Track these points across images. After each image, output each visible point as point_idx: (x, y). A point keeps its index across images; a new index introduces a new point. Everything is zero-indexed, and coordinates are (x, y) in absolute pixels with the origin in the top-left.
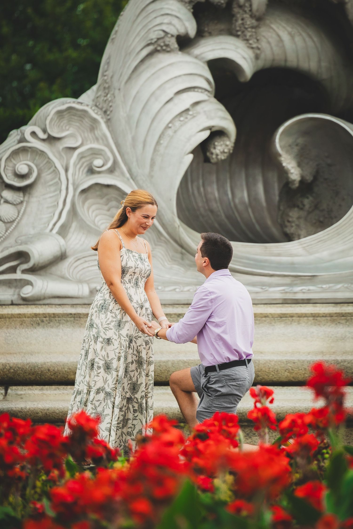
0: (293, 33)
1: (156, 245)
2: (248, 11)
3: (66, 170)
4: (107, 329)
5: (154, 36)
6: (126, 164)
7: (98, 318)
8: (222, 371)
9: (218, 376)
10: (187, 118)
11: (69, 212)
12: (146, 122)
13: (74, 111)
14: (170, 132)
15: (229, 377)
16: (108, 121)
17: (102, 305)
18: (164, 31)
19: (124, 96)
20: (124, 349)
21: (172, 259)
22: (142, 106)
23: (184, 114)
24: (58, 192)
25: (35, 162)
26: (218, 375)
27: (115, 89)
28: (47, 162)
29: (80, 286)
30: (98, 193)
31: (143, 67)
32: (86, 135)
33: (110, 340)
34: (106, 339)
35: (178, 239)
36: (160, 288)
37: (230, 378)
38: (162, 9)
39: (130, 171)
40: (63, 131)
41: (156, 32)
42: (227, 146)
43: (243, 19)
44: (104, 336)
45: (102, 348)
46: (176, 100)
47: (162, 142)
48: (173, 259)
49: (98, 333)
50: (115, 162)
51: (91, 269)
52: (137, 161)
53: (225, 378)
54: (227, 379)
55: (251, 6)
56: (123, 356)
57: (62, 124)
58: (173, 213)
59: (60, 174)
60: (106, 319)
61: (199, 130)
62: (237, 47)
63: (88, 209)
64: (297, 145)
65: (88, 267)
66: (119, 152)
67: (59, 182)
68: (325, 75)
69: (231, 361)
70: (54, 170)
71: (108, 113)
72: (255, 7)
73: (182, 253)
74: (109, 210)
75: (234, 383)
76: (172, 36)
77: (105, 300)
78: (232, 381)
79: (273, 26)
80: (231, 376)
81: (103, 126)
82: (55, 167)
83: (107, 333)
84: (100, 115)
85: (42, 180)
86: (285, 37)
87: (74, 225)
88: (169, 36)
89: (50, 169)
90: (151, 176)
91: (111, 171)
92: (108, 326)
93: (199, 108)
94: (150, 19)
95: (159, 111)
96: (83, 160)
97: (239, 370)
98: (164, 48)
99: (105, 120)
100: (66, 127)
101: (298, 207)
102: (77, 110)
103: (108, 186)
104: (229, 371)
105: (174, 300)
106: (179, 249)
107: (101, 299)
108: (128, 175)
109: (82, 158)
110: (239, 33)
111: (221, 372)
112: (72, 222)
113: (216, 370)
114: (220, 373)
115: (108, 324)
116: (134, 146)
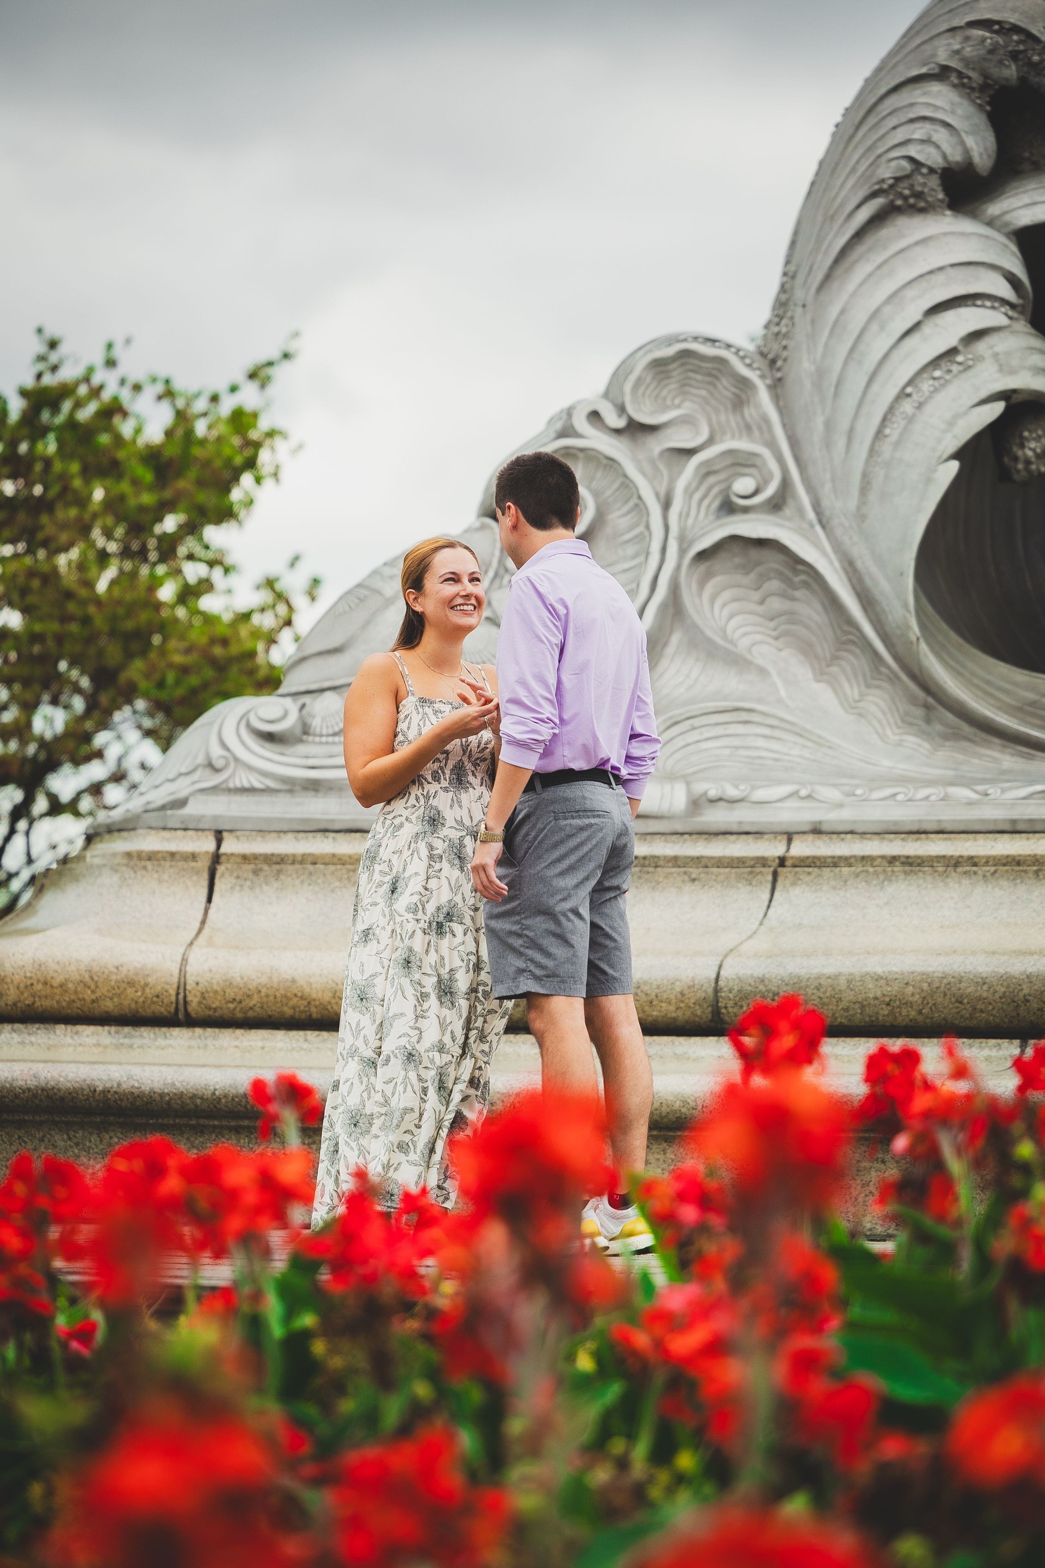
1: (868, 686)
3: (666, 505)
5: (886, 172)
6: (810, 488)
10: (949, 371)
11: (663, 608)
12: (857, 380)
13: (696, 362)
14: (907, 407)
16: (777, 387)
18: (911, 159)
19: (813, 322)
21: (903, 721)
22: (849, 344)
23: (944, 364)
24: (642, 558)
25: (594, 484)
27: (795, 305)
28: (622, 484)
29: (667, 787)
30: (737, 560)
31: (860, 249)
32: (723, 418)
35: (916, 670)
36: (859, 792)
38: (912, 105)
39: (817, 506)
40: (665, 408)
41: (894, 164)
46: (927, 329)
47: (887, 431)
48: (906, 721)
50: (786, 484)
51: (704, 745)
52: (833, 480)
57: (664, 393)
58: (906, 606)
59: (648, 515)
61: (976, 400)
63: (713, 598)
65: (699, 741)
66: (797, 459)
67: (646, 533)
70: (636, 505)
71: (779, 363)
73: (927, 707)
74: (762, 602)
76: (932, 170)
81: (764, 396)
82: (640, 498)
84: (759, 369)
85: (608, 530)
87: (676, 638)
88: (924, 171)
89: (626, 502)
90: (861, 517)
91: (776, 505)
93: (981, 347)
94: (882, 131)
95: (886, 356)
96: (712, 480)
98: (912, 201)
99: (769, 381)
100: (673, 399)
102: (703, 358)
103: (761, 543)
105: (888, 822)
106: (921, 694)
108: (811, 515)
109: (708, 474)
112: (671, 632)
116: (828, 444)
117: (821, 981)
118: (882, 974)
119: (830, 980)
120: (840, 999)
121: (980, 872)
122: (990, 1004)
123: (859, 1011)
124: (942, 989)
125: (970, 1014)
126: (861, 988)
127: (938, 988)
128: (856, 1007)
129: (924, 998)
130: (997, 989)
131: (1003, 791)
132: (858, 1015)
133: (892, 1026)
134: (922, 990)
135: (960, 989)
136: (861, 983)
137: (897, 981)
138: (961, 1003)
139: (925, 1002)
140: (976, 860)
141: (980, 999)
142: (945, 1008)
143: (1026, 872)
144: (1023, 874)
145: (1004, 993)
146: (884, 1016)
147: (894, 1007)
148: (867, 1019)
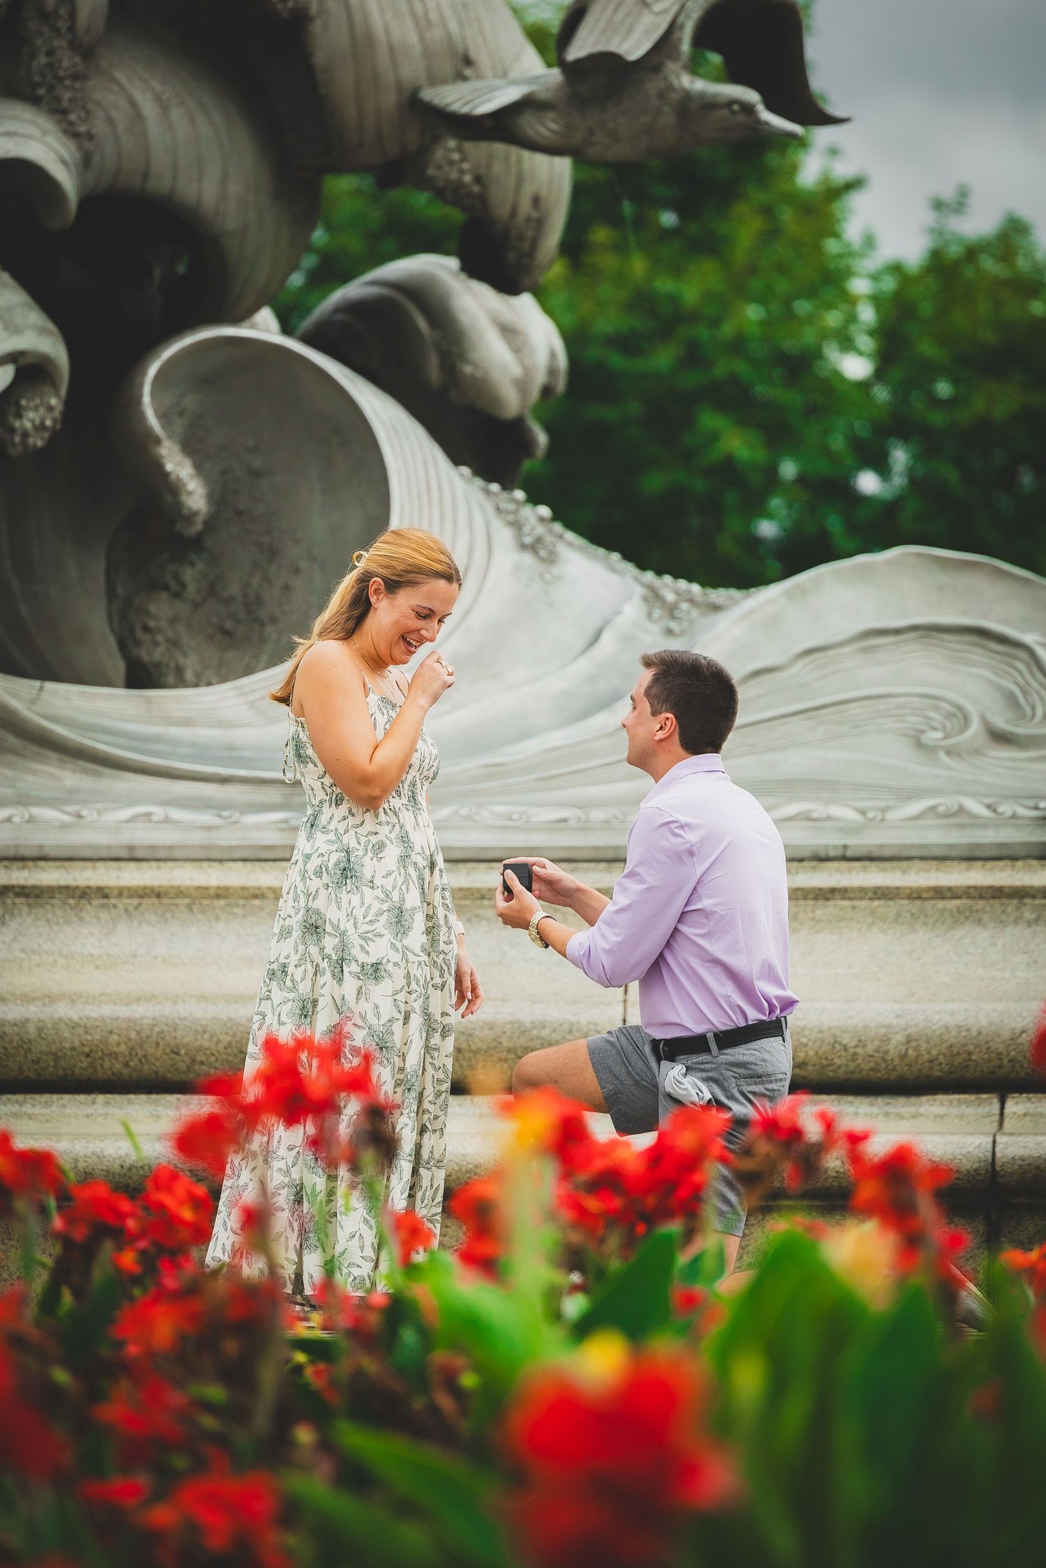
0: (164, 97)
2: (64, 31)
4: (370, 935)
7: (334, 906)
8: (725, 1051)
9: (714, 1066)
15: (746, 1068)
17: (342, 865)
20: (418, 989)
26: (714, 1063)
33: (379, 967)
34: (369, 967)
37: (750, 1072)
42: (50, 408)
43: (50, 53)
44: (362, 958)
45: (359, 992)
49: (343, 947)
53: (735, 1073)
54: (739, 1074)
55: (73, 14)
56: (418, 1010)
60: (363, 909)
62: (44, 133)
64: (181, 414)
68: (231, 221)
69: (750, 1023)
72: (83, 17)
75: (759, 1088)
77: (347, 852)
78: (755, 1082)
79: (120, 75)
80: (752, 1066)
83: (371, 947)
86: (149, 108)
92: (372, 928)
97: (772, 1050)
101: (166, 588)
104: (746, 1052)
107: (334, 847)
110: (41, 92)
111: (723, 1054)
113: (707, 1050)
114: (721, 1057)
115: (371, 921)
117: (6, 1029)
118: (79, 1021)
119: (15, 1028)
120: (30, 1050)
121: (120, 906)
122: (213, 1055)
123: (52, 1063)
124: (154, 1038)
125: (188, 1067)
126: (55, 1037)
127: (148, 1037)
128: (48, 1058)
129: (132, 1049)
130: (221, 1038)
131: (99, 812)
132: (51, 1069)
133: (89, 1080)
134: (130, 1040)
135: (175, 1038)
136: (54, 1032)
137: (99, 1029)
138: (177, 1054)
139: (134, 1052)
140: (107, 891)
141: (200, 1049)
142: (157, 1059)
143: (176, 905)
144: (173, 908)
145: (230, 1042)
146: (82, 1068)
147: (95, 1058)
148: (61, 1072)
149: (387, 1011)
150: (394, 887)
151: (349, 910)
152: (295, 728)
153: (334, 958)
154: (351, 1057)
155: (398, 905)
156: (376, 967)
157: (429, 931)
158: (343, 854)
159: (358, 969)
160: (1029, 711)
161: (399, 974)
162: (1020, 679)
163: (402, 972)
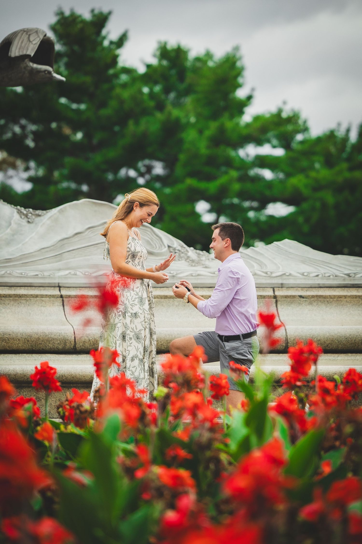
149: (140, 327)
150: (139, 291)
151: (127, 298)
152: (108, 246)
153: (123, 312)
154: (129, 340)
155: (141, 297)
156: (135, 314)
157: (149, 304)
158: (123, 281)
159: (130, 315)
160: (154, 246)
161: (142, 316)
162: (149, 237)
163: (143, 316)
